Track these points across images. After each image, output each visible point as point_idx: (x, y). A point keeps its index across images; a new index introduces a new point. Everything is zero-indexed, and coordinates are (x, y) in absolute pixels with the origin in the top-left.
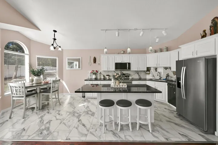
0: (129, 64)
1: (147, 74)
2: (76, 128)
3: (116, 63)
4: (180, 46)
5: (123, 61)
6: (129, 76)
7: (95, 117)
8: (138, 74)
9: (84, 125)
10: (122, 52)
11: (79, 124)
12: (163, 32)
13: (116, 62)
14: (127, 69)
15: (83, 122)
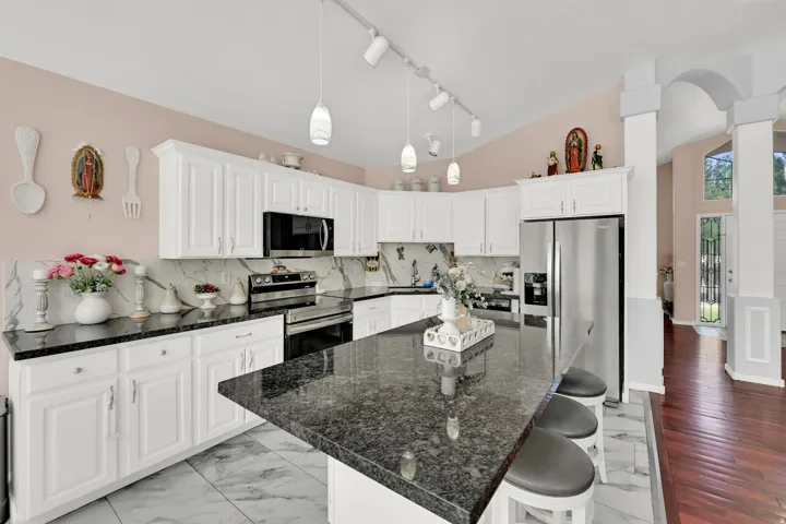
0: (330, 222)
1: (370, 269)
3: (265, 214)
4: (518, 182)
5: (302, 207)
6: (313, 285)
8: (342, 271)
10: (292, 160)
12: (476, 124)
13: (267, 209)
14: (319, 248)
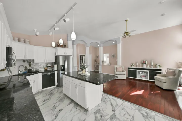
2: (118, 105)
7: (99, 108)
9: (112, 105)
11: (115, 107)
15: (111, 107)
